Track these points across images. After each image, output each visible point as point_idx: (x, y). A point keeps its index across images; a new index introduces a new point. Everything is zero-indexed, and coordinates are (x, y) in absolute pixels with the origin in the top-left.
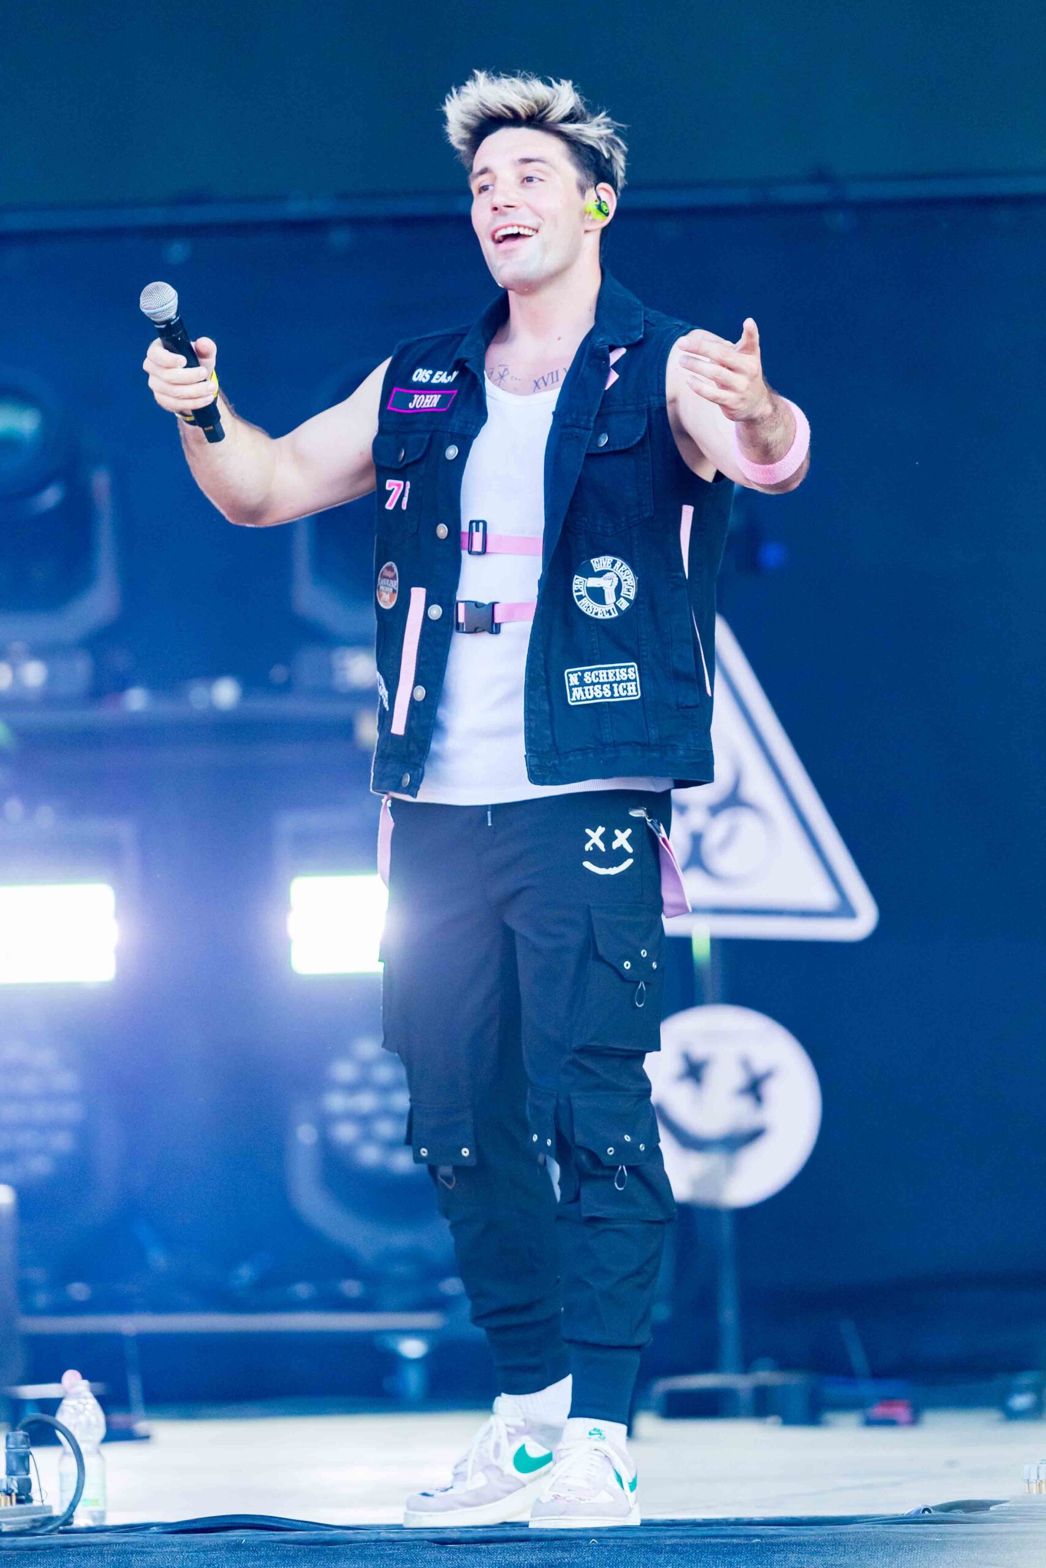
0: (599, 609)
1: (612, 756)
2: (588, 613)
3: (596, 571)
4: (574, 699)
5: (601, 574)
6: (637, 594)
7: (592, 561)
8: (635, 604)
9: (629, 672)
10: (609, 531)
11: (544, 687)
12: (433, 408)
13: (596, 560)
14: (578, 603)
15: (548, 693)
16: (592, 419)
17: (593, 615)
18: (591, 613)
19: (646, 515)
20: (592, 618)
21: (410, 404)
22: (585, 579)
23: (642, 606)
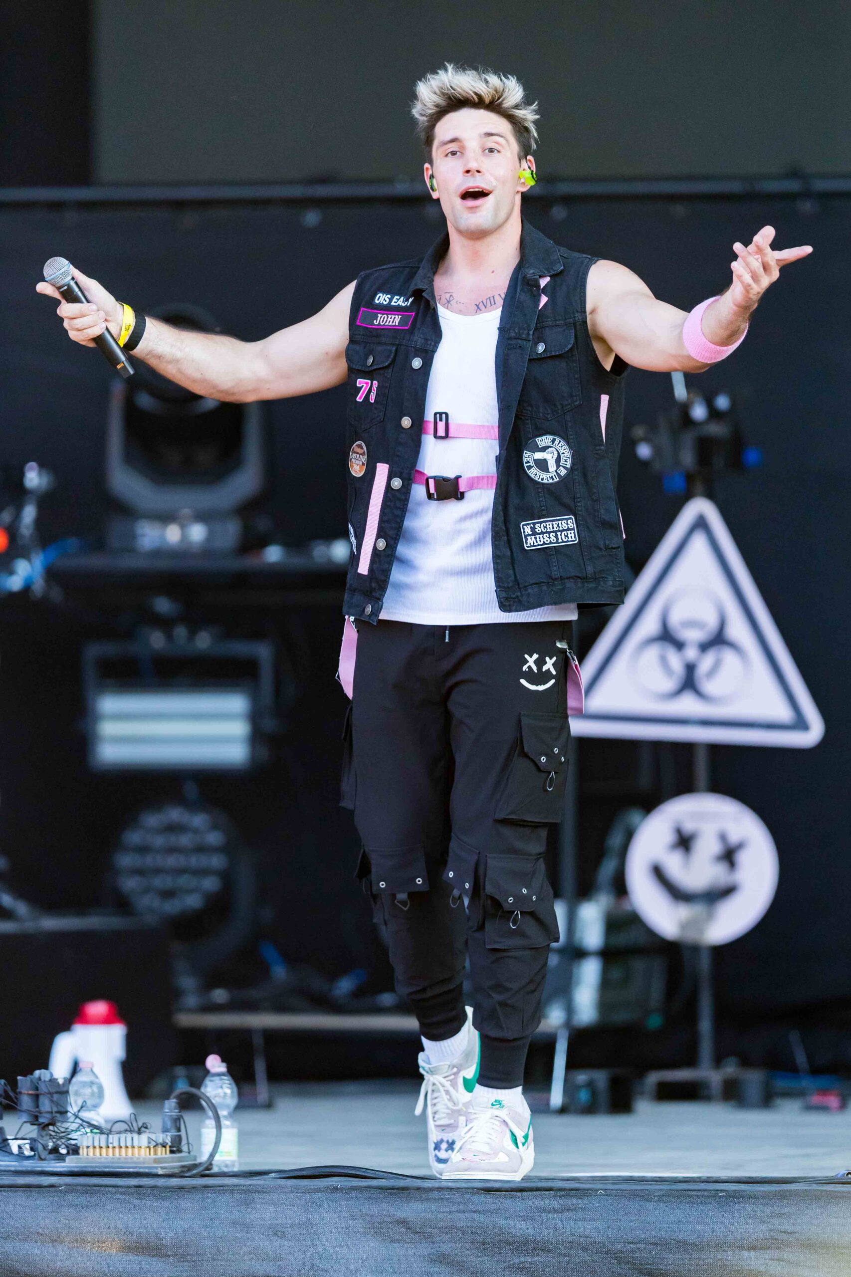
0: (544, 476)
1: (560, 587)
2: (536, 479)
3: (540, 447)
4: (529, 545)
5: (544, 449)
6: (573, 464)
7: (536, 439)
8: (571, 471)
9: (569, 522)
10: (549, 416)
11: (506, 538)
12: (395, 326)
13: (540, 438)
14: (528, 472)
15: (509, 542)
16: (531, 333)
17: (540, 480)
18: (539, 479)
19: (577, 403)
20: (538, 483)
21: (375, 321)
22: (533, 454)
23: (576, 473)
